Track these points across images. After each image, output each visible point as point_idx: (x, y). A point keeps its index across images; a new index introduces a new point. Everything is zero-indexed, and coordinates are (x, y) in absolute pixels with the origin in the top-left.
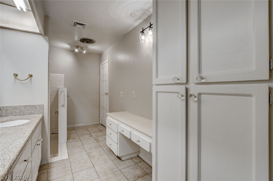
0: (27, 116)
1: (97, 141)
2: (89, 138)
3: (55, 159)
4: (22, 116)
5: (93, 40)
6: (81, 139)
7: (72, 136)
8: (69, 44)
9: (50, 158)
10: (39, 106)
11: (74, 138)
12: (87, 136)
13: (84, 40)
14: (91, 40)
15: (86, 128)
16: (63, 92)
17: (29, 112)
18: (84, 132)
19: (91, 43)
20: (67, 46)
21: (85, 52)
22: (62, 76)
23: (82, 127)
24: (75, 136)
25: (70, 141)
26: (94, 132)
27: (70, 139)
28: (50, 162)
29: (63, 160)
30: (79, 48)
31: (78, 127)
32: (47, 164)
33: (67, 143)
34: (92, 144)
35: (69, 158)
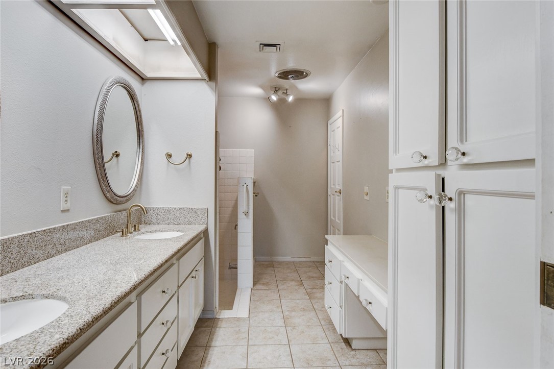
0: (184, 226)
1: (310, 296)
2: (297, 288)
3: (225, 314)
4: (177, 226)
5: (303, 72)
6: (281, 287)
7: (265, 279)
8: (261, 87)
9: (219, 310)
10: (202, 210)
11: (267, 283)
12: (293, 283)
13: (285, 75)
14: (300, 71)
15: (294, 266)
16: (245, 185)
17: (186, 220)
18: (289, 275)
19: (302, 77)
20: (257, 91)
21: (291, 99)
22: (251, 152)
23: (288, 263)
24: (270, 280)
25: (258, 286)
26: (309, 278)
27: (260, 284)
28: (217, 317)
29: (238, 319)
30: (280, 93)
31: (280, 263)
32: (212, 319)
33: (252, 289)
34: (298, 301)
35: (249, 317)
